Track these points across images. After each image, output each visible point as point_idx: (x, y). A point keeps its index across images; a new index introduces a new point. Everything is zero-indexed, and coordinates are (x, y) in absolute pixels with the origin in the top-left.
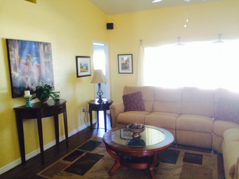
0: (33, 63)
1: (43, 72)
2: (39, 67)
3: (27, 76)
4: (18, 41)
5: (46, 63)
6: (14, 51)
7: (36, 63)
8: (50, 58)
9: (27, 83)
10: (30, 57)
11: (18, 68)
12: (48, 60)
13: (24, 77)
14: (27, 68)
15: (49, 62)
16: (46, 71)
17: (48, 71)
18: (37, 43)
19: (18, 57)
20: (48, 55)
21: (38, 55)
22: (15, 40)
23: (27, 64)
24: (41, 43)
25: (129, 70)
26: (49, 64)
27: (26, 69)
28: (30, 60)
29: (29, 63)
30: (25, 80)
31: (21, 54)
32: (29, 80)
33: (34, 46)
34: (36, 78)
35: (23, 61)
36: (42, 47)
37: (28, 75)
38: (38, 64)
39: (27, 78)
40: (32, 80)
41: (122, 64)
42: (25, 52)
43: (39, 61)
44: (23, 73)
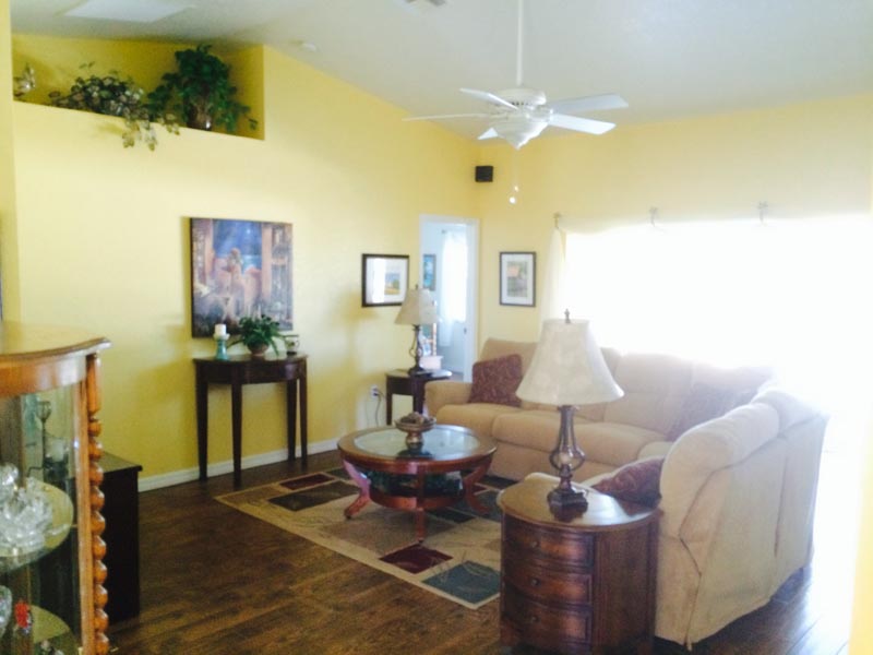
0: (243, 268)
1: (267, 288)
2: (258, 276)
3: (228, 295)
4: (215, 221)
5: (275, 268)
6: (204, 240)
7: (251, 267)
8: (286, 258)
9: (226, 309)
10: (239, 256)
11: (208, 278)
12: (280, 262)
13: (220, 298)
14: (230, 277)
15: (283, 267)
16: (275, 287)
17: (279, 286)
18: (258, 226)
19: (212, 254)
20: (283, 250)
21: (257, 251)
22: (207, 220)
23: (229, 269)
24: (266, 224)
25: (526, 296)
26: (284, 272)
27: (227, 279)
28: (237, 262)
29: (234, 267)
30: (222, 303)
31: (217, 247)
32: (231, 303)
33: (249, 231)
34: (248, 300)
35: (223, 262)
36: (268, 233)
37: (231, 293)
38: (257, 271)
39: (227, 300)
40: (238, 304)
41: (509, 278)
42: (228, 243)
43: (259, 264)
44: (219, 288)
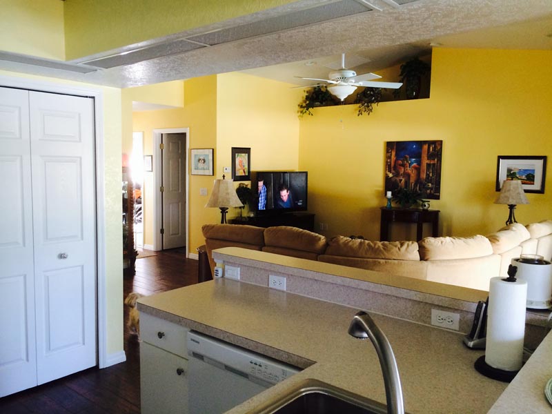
0: (410, 165)
4: (397, 142)
5: (428, 165)
6: (391, 152)
7: (414, 164)
8: (436, 160)
9: (400, 184)
10: (408, 159)
11: (392, 169)
12: (432, 162)
13: (398, 179)
14: (403, 169)
15: (434, 164)
16: (428, 175)
17: (431, 175)
19: (395, 158)
20: (435, 155)
21: (418, 156)
22: (393, 142)
23: (403, 165)
24: (425, 142)
28: (407, 162)
29: (405, 165)
31: (397, 155)
33: (414, 146)
36: (426, 147)
37: (403, 177)
38: (418, 167)
39: (401, 180)
42: (403, 153)
43: (419, 163)
